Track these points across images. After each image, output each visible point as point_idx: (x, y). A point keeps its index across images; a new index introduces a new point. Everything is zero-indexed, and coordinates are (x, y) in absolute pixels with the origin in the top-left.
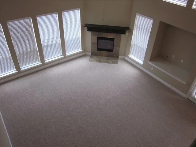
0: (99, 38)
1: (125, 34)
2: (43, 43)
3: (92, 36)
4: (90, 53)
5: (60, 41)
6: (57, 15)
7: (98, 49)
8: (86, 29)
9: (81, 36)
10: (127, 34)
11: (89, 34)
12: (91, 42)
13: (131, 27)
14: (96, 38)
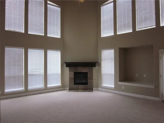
0: (75, 73)
1: (95, 66)
2: (29, 72)
3: (69, 71)
4: (69, 88)
5: (44, 73)
6: (44, 51)
7: (75, 84)
8: (65, 65)
9: (60, 72)
10: (97, 67)
11: (67, 69)
12: (69, 77)
13: (99, 61)
14: (73, 73)
